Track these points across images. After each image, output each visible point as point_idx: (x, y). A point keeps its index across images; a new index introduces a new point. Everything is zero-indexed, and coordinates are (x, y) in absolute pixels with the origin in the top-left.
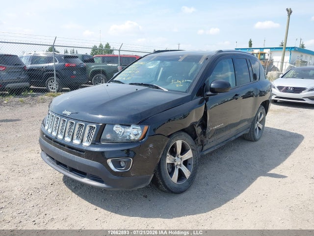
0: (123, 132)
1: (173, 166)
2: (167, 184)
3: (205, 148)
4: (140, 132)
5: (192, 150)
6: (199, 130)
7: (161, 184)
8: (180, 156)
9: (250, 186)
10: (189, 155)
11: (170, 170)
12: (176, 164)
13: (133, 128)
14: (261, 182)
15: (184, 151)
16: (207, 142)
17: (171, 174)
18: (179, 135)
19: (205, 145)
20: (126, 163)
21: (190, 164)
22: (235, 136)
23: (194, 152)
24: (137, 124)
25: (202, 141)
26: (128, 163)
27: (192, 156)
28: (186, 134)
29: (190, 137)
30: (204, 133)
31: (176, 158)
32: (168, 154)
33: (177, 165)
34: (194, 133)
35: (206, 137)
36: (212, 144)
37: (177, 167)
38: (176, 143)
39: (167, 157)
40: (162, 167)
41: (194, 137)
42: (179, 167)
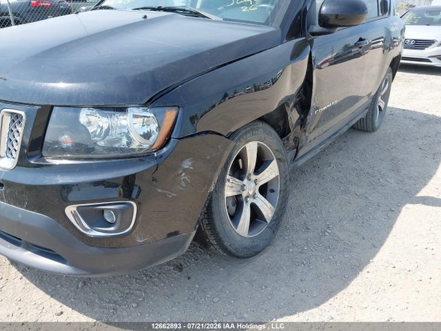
0: (106, 126)
1: (238, 201)
2: (227, 244)
3: (301, 153)
4: (154, 127)
5: (279, 160)
6: (294, 116)
7: (212, 245)
8: (253, 177)
9: (394, 229)
10: (271, 173)
11: (233, 209)
12: (244, 194)
13: (135, 116)
14: (410, 216)
15: (261, 164)
16: (307, 140)
17: (235, 217)
18: (252, 130)
19: (301, 147)
20: (119, 216)
21: (272, 191)
22: (348, 124)
23: (281, 164)
24: (145, 105)
25: (296, 140)
26: (124, 214)
27: (278, 174)
28: (268, 127)
29: (273, 132)
30: (302, 122)
31: (245, 182)
32: (228, 177)
33: (247, 197)
34: (281, 123)
35: (305, 131)
36: (314, 144)
37: (247, 202)
38: (245, 148)
39: (227, 184)
40: (214, 209)
41: (283, 132)
42: (251, 200)
